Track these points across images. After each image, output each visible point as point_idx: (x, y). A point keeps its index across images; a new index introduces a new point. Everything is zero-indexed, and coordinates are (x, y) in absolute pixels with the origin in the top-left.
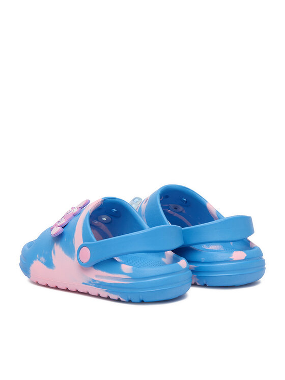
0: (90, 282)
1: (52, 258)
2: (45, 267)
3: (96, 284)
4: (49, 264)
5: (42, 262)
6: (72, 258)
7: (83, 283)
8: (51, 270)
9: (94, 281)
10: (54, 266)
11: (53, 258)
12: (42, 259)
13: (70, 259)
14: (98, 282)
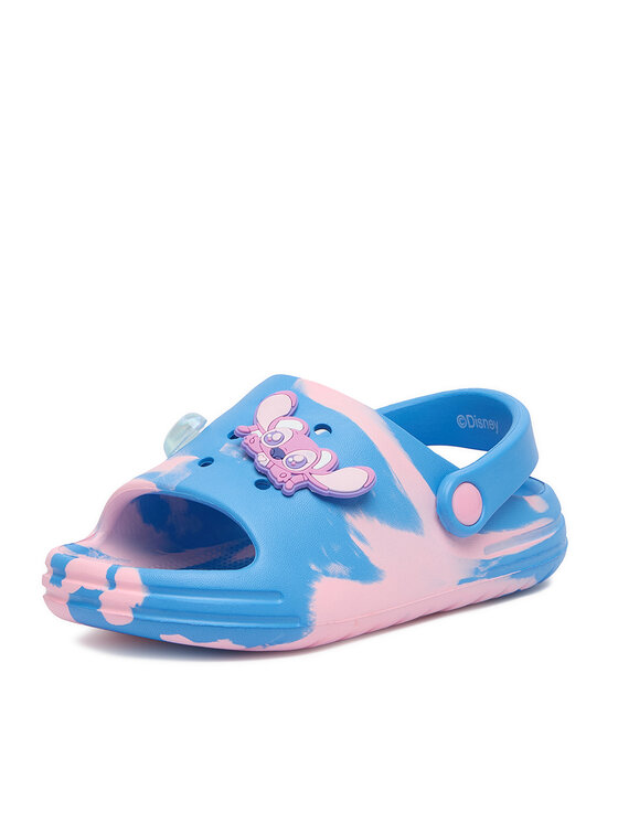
0: (477, 571)
1: (362, 554)
2: (357, 584)
3: (491, 569)
4: (363, 570)
5: (341, 576)
6: (414, 531)
7: (462, 582)
8: (374, 585)
9: (485, 563)
10: (380, 572)
11: (366, 554)
12: (335, 567)
13: (413, 534)
14: (494, 563)
